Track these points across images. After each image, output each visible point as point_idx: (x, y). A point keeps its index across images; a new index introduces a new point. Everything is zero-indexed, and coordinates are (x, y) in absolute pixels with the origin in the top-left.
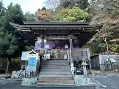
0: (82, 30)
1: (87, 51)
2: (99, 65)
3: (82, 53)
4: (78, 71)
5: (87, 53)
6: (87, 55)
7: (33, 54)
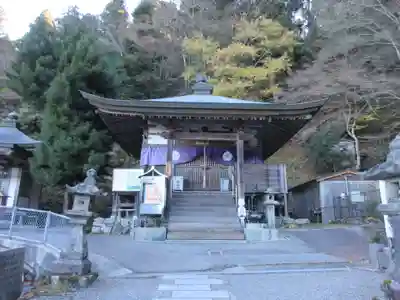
0: (267, 120)
1: (278, 171)
2: (320, 209)
3: (268, 175)
4: (254, 216)
5: (279, 175)
6: (279, 181)
7: (153, 177)
